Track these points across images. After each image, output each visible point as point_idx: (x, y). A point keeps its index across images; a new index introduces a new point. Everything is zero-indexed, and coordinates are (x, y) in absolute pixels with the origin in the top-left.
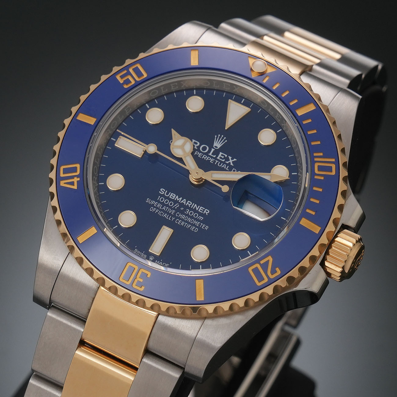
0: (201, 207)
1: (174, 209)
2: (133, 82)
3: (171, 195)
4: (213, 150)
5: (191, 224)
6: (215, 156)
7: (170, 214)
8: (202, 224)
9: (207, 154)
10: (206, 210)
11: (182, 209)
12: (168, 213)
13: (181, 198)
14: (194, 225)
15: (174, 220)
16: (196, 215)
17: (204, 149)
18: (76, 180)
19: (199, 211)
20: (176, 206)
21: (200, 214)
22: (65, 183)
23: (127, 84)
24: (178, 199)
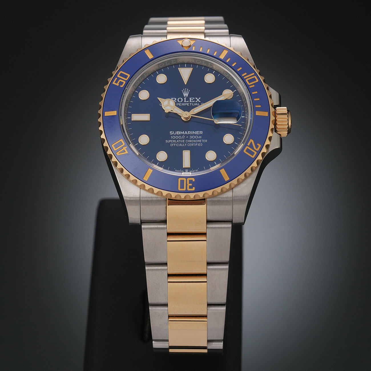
0: (197, 132)
1: (183, 139)
2: (124, 82)
3: (177, 133)
4: (185, 99)
5: (197, 143)
6: (188, 101)
7: (183, 143)
8: (202, 140)
9: (183, 102)
10: (200, 132)
11: (187, 137)
12: (181, 143)
13: (183, 132)
14: (198, 143)
15: (187, 145)
16: (197, 137)
17: (180, 100)
18: (125, 148)
19: (197, 134)
20: (183, 138)
21: (199, 135)
22: (119, 153)
23: (122, 85)
24: (182, 133)
